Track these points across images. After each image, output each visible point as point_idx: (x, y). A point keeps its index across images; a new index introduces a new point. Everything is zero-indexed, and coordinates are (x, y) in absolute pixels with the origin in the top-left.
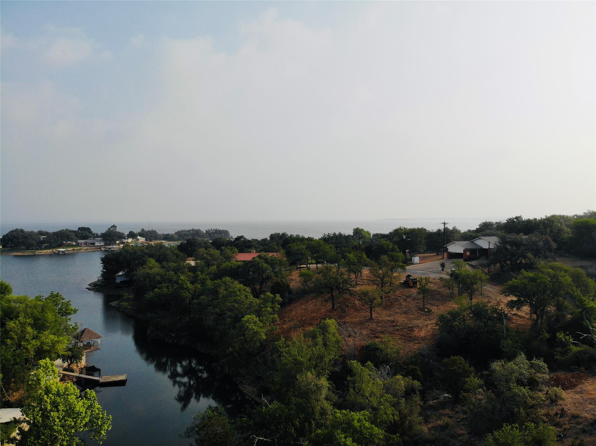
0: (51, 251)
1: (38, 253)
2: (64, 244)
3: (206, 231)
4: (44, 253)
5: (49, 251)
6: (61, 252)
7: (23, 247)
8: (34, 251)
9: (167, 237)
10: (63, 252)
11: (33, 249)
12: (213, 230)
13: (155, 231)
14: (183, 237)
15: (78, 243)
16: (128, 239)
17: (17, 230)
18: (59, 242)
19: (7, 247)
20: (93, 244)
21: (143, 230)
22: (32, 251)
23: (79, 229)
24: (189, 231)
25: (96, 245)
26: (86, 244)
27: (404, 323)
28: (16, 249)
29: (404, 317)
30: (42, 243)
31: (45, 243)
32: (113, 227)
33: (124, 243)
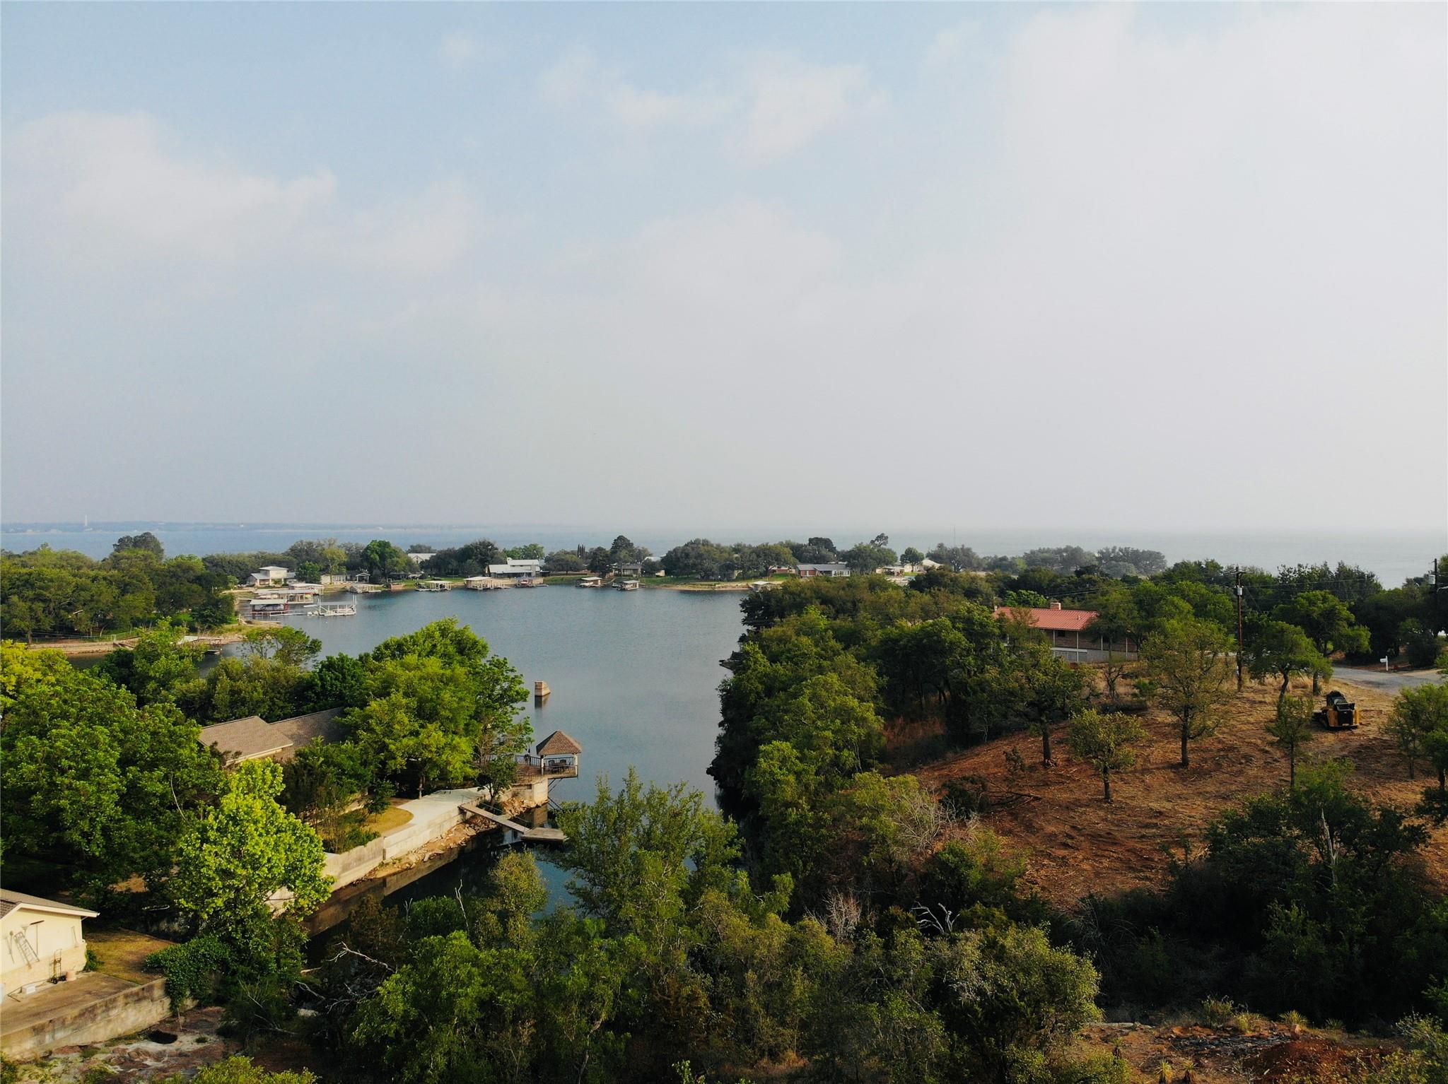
0: (744, 584)
2: (775, 571)
3: (1101, 552)
4: (730, 589)
5: (739, 585)
6: (759, 588)
7: (697, 576)
8: (713, 583)
9: (1001, 565)
10: (762, 587)
11: (711, 580)
12: (1117, 550)
13: (969, 550)
15: (800, 571)
16: (902, 565)
17: (697, 542)
18: (762, 569)
19: (673, 574)
20: (828, 573)
21: (941, 546)
22: (710, 583)
23: (810, 540)
24: (1059, 551)
25: (833, 575)
26: (813, 572)
27: (1182, 823)
28: (685, 578)
29: (1206, 807)
30: (730, 568)
31: (738, 569)
32: (881, 537)
33: (892, 574)
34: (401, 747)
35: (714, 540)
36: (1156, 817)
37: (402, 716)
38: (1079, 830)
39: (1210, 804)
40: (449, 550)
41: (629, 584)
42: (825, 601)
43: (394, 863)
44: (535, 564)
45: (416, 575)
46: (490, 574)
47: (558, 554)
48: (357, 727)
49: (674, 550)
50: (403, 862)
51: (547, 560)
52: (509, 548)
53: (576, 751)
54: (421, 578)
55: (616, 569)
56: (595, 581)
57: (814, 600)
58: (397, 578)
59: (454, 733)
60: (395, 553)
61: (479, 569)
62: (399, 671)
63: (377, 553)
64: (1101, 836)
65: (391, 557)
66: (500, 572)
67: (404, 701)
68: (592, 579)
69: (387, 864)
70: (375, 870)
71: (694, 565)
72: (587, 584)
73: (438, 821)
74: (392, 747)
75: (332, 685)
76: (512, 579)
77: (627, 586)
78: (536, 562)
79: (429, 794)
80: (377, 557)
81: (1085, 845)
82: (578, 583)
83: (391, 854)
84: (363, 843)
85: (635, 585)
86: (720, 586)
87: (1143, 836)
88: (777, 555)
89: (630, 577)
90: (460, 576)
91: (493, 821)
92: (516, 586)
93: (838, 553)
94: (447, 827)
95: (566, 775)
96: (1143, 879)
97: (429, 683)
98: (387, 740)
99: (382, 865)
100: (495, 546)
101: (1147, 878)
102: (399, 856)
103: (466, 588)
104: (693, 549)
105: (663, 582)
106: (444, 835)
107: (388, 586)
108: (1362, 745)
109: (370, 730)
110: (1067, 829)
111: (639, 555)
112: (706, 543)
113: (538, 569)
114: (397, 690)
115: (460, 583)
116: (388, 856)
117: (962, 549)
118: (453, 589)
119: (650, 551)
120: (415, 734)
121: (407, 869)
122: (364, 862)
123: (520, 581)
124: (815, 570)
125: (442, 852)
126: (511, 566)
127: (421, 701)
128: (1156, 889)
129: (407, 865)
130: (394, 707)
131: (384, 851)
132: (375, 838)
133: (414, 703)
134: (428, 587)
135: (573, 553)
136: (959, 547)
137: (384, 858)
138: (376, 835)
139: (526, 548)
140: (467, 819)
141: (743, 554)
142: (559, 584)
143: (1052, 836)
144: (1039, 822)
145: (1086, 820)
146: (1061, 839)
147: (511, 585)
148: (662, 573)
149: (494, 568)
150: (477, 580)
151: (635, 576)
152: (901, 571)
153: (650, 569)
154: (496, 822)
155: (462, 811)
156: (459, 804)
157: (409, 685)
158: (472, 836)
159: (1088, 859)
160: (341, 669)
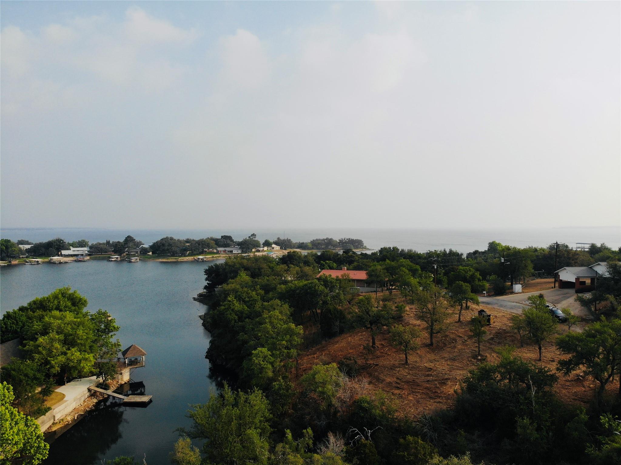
0: (192, 258)
1: (180, 260)
2: (206, 251)
3: (340, 240)
4: (186, 260)
5: (190, 258)
6: (200, 260)
7: (169, 254)
8: (177, 258)
9: (302, 246)
10: (202, 259)
11: (176, 256)
12: (346, 239)
13: (290, 240)
14: (316, 246)
15: (218, 251)
16: (263, 247)
17: (167, 238)
18: (201, 250)
19: (156, 253)
20: (231, 251)
21: (278, 238)
22: (176, 258)
23: (222, 237)
24: (324, 240)
25: (234, 252)
26: (225, 251)
27: (442, 373)
28: (163, 255)
29: (448, 365)
30: (185, 251)
31: (189, 251)
32: (253, 235)
33: (259, 251)
34: (57, 362)
35: (176, 238)
36: (430, 371)
37: (57, 345)
38: (400, 379)
39: (449, 363)
40: (41, 243)
41: (133, 259)
42: (246, 269)
43: (60, 422)
44: (85, 250)
45: (24, 256)
46: (62, 255)
47: (96, 244)
48: (31, 351)
49: (156, 242)
50: (65, 421)
51: (91, 247)
52: (71, 242)
53: (144, 354)
54: (26, 257)
55: (127, 251)
56: (117, 258)
57: (241, 269)
58: (14, 258)
59: (85, 351)
60: (13, 245)
61: (56, 252)
62: (52, 320)
63: (4, 245)
64: (411, 382)
65: (11, 247)
66: (67, 254)
67: (57, 337)
68: (115, 257)
69: (56, 423)
70: (50, 427)
71: (168, 250)
72: (113, 259)
73: (78, 397)
74: (53, 362)
75: (11, 327)
76: (74, 257)
77: (132, 260)
78: (85, 249)
79: (70, 382)
80: (4, 248)
81: (405, 386)
82: (108, 259)
83: (58, 417)
84: (44, 414)
85: (137, 259)
86: (180, 259)
87: (428, 381)
88: (208, 244)
89: (134, 256)
90: (47, 257)
91: (105, 394)
92: (76, 261)
93: (235, 242)
94: (83, 399)
95: (139, 366)
96: (438, 403)
97: (70, 326)
98: (49, 358)
99: (53, 424)
100: (64, 241)
101: (440, 402)
102: (62, 418)
103: (51, 263)
104: (166, 242)
105: (150, 257)
106: (82, 404)
107: (10, 262)
108: (496, 332)
109: (39, 353)
110: (395, 380)
111: (138, 244)
112: (172, 239)
113: (87, 252)
114: (53, 331)
115: (46, 260)
116: (56, 419)
117: (287, 240)
118: (43, 263)
119: (143, 242)
120: (65, 354)
121: (67, 424)
122: (45, 424)
123: (78, 259)
124: (226, 250)
125: (83, 413)
126: (72, 251)
127: (66, 336)
128: (445, 407)
129: (67, 422)
130: (52, 340)
131: (54, 416)
132: (49, 410)
133: (62, 337)
134: (30, 262)
135: (104, 244)
136: (286, 239)
137: (54, 420)
138: (49, 409)
139: (79, 242)
140: (92, 394)
141: (192, 243)
142: (97, 259)
143: (390, 383)
144: (382, 376)
145: (401, 374)
146: (394, 385)
147: (73, 261)
148: (150, 253)
149: (64, 252)
150: (56, 258)
151: (137, 255)
152: (263, 250)
153: (144, 252)
154: (107, 394)
155: (89, 390)
156: (88, 387)
157: (59, 327)
158: (96, 403)
159: (410, 394)
160: (15, 318)
